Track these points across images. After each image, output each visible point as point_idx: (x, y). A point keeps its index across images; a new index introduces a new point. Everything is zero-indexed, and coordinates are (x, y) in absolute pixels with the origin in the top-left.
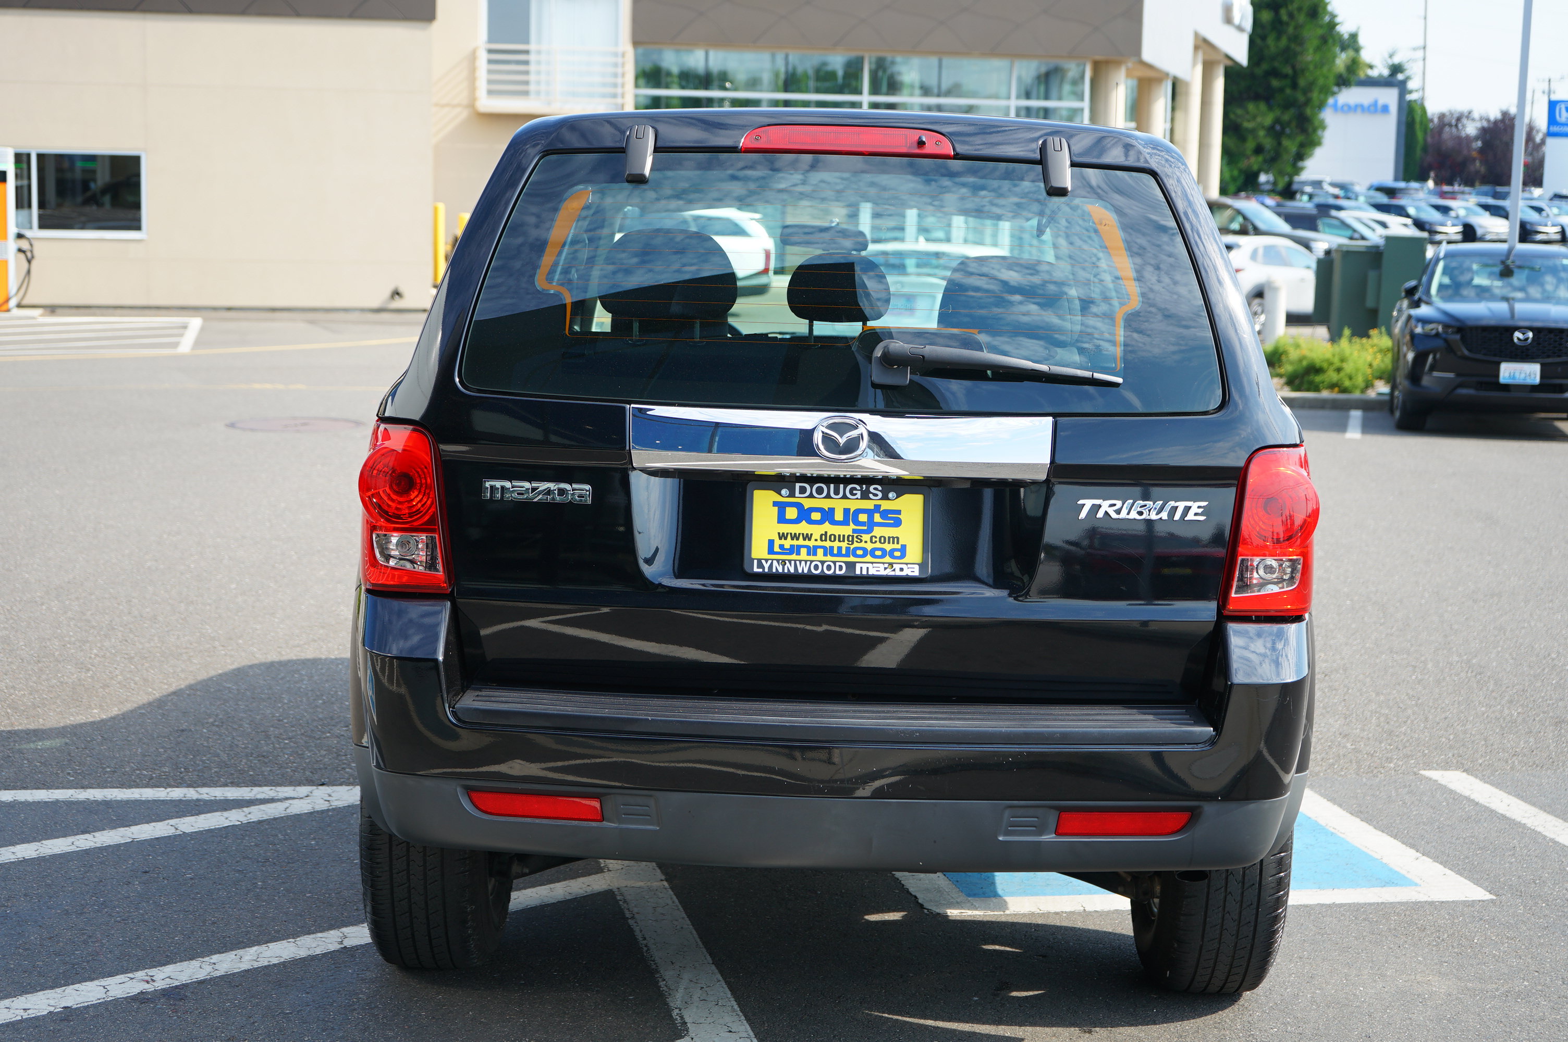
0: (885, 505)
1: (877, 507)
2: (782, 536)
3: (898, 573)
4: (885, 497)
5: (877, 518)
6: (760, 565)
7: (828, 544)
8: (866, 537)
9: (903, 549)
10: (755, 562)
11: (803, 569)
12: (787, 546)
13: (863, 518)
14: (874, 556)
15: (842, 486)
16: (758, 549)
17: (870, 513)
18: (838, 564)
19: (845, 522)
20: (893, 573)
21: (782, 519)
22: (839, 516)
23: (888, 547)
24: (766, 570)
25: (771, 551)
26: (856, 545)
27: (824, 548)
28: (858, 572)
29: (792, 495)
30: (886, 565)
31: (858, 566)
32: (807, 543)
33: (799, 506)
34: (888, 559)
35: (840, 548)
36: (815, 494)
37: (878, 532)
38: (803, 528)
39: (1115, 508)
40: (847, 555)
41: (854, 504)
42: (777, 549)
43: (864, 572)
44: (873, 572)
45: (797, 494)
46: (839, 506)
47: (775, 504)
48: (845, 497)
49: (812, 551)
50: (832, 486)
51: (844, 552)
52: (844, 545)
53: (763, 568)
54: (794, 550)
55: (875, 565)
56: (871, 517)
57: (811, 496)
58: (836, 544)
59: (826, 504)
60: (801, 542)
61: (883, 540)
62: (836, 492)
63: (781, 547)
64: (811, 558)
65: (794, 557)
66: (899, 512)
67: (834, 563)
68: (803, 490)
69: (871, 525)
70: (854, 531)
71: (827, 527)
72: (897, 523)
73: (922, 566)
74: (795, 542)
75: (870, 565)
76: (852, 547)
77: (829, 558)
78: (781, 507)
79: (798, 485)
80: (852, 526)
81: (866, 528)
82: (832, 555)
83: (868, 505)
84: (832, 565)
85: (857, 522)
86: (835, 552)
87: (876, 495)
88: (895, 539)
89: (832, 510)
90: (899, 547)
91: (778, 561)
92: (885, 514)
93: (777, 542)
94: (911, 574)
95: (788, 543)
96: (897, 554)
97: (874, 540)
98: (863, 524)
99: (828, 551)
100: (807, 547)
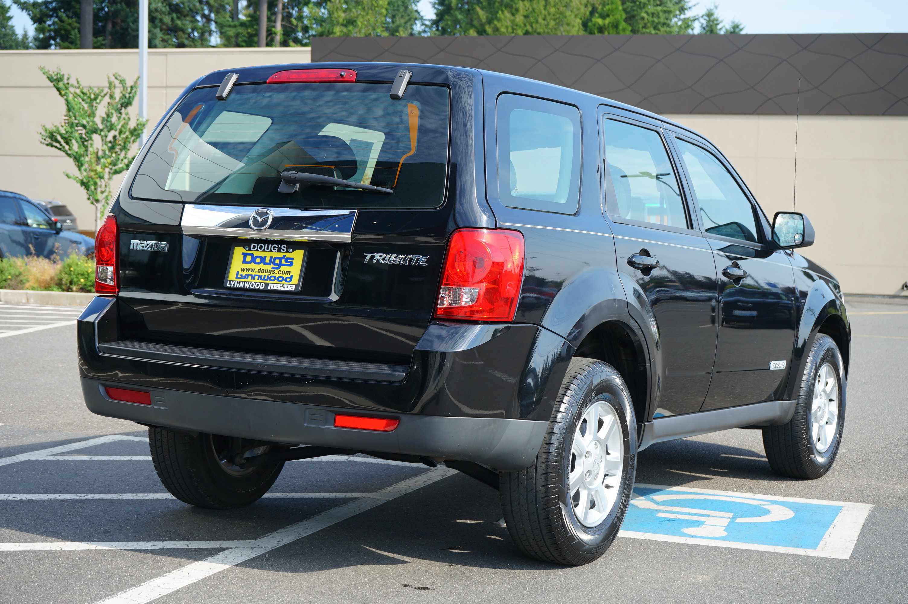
0: (288, 255)
1: (284, 256)
2: (243, 270)
3: (286, 289)
4: (287, 252)
5: (283, 262)
6: (230, 284)
7: (260, 274)
8: (277, 271)
9: (291, 278)
10: (228, 281)
11: (247, 286)
12: (244, 275)
13: (277, 261)
14: (278, 280)
15: (270, 245)
16: (232, 276)
17: (281, 259)
18: (262, 284)
19: (269, 264)
20: (283, 289)
21: (244, 262)
22: (267, 261)
23: (285, 276)
24: (232, 286)
25: (237, 277)
26: (272, 275)
27: (258, 276)
28: (269, 288)
29: (250, 250)
30: (282, 285)
31: (270, 285)
32: (252, 273)
33: (252, 255)
34: (284, 282)
35: (265, 276)
36: (259, 249)
37: (283, 268)
38: (252, 266)
39: (382, 257)
40: (267, 280)
41: (275, 254)
42: (239, 276)
43: (272, 288)
44: (275, 288)
45: (252, 249)
46: (268, 255)
47: (243, 254)
48: (271, 251)
49: (253, 277)
50: (266, 245)
51: (266, 278)
52: (267, 275)
53: (231, 285)
54: (246, 277)
55: (277, 285)
56: (281, 261)
57: (257, 250)
58: (264, 274)
59: (263, 254)
60: (250, 273)
61: (284, 272)
62: (268, 249)
63: (241, 275)
64: (252, 281)
65: (245, 280)
66: (292, 259)
67: (260, 283)
68: (254, 247)
69: (280, 264)
70: (273, 268)
71: (262, 266)
72: (291, 264)
73: (297, 286)
74: (247, 273)
75: (274, 285)
76: (270, 276)
77: (260, 281)
78: (245, 255)
79: (252, 245)
80: (272, 265)
81: (277, 266)
82: (261, 279)
83: (280, 255)
84: (259, 284)
85: (274, 264)
86: (263, 278)
87: (283, 250)
88: (289, 272)
89: (265, 257)
90: (289, 276)
91: (237, 281)
92: (287, 260)
93: (240, 273)
94: (291, 290)
95: (244, 273)
96: (288, 280)
97: (280, 272)
98: (276, 264)
99: (260, 278)
100: (252, 275)
